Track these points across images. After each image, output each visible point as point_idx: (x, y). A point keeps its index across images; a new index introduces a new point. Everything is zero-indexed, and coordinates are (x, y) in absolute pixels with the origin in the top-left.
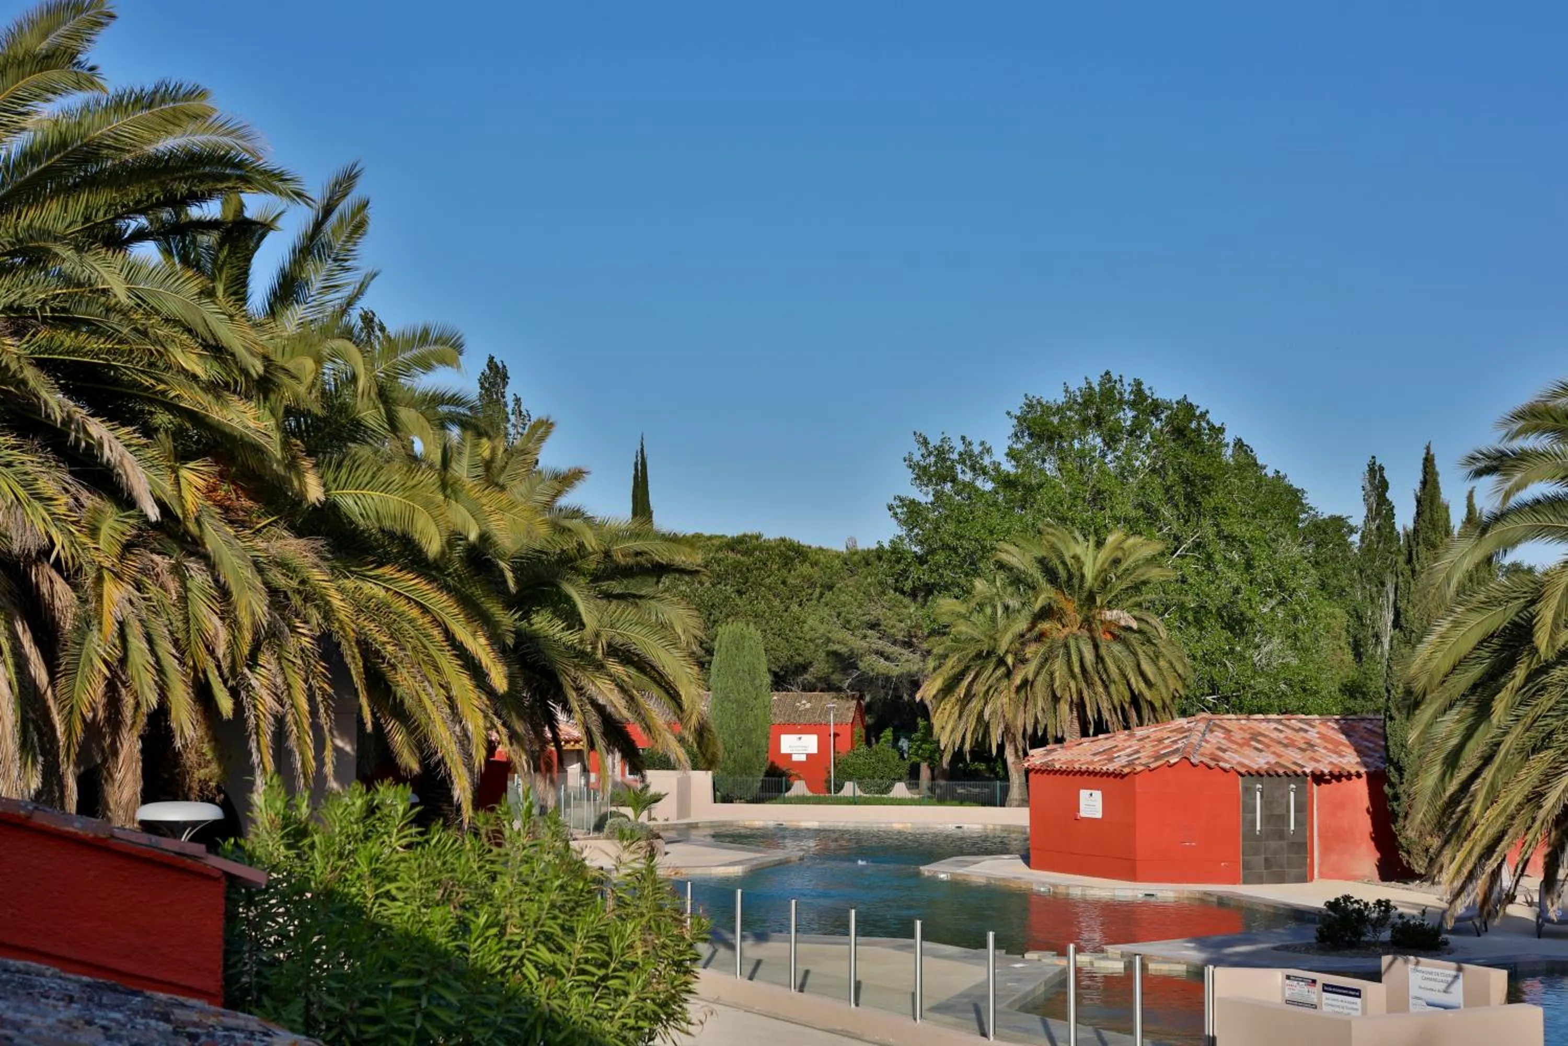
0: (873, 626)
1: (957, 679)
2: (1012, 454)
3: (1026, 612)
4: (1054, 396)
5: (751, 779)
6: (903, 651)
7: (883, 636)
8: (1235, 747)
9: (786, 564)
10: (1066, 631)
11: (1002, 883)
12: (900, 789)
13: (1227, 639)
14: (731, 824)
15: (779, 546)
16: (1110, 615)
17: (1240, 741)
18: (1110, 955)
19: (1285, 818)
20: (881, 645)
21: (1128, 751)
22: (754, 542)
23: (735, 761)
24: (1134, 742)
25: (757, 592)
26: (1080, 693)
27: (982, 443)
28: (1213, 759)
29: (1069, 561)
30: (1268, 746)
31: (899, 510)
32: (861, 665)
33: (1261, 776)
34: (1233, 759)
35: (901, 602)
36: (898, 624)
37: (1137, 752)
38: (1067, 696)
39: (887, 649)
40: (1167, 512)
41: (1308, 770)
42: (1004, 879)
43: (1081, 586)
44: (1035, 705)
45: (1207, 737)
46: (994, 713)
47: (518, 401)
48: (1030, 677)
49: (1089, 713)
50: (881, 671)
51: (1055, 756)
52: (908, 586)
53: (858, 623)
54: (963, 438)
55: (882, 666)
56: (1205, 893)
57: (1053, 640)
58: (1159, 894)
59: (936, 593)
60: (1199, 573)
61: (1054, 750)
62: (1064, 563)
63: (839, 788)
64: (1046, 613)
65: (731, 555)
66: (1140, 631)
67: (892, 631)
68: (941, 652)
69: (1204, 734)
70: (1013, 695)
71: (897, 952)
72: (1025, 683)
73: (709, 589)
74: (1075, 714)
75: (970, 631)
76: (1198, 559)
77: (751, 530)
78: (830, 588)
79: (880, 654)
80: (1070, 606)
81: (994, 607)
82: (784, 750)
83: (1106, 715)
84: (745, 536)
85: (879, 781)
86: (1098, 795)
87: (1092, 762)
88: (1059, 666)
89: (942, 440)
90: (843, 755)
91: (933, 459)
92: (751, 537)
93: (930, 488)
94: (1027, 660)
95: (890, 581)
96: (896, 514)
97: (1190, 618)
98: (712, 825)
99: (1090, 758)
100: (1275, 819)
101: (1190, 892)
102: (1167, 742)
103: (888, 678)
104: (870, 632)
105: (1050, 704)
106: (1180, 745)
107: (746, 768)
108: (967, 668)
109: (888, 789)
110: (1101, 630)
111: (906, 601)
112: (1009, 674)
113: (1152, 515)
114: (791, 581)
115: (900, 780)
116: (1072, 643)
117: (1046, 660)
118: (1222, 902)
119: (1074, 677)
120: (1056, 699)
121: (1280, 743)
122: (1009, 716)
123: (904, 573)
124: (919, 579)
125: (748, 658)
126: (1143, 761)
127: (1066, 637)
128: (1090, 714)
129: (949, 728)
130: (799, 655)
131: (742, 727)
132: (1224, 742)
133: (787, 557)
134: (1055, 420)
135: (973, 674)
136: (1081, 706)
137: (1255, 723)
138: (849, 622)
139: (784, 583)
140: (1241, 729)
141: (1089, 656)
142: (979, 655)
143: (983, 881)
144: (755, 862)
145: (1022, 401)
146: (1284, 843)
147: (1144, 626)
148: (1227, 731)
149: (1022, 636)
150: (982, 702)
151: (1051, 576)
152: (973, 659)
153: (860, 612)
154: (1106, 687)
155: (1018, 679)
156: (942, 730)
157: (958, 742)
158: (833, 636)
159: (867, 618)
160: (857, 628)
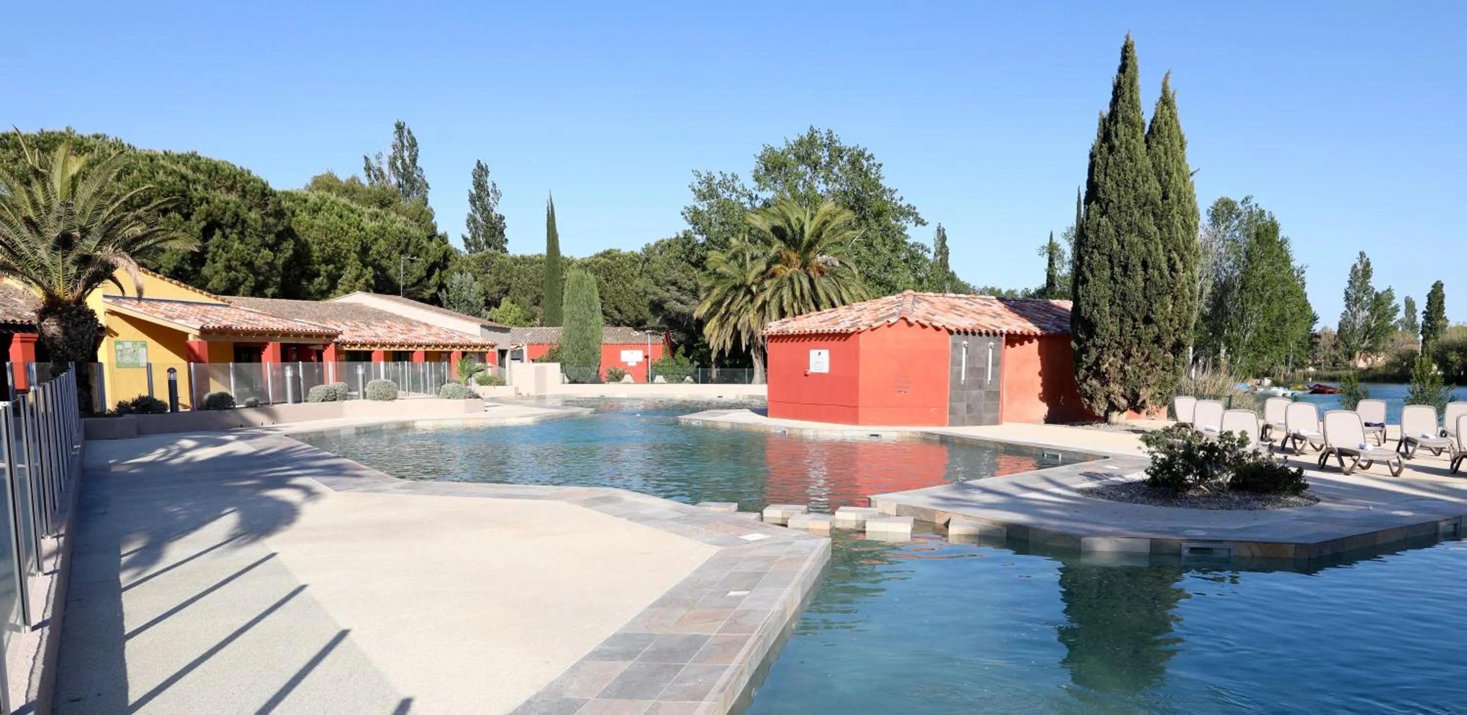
0: (674, 284)
1: (719, 303)
3: (764, 259)
4: (780, 146)
7: (679, 289)
8: (940, 313)
10: (790, 270)
11: (744, 426)
16: (820, 259)
17: (943, 310)
19: (982, 371)
20: (678, 295)
24: (853, 312)
28: (925, 320)
29: (794, 225)
30: (966, 314)
31: (688, 215)
32: (666, 307)
33: (967, 333)
34: (941, 320)
35: (690, 269)
36: (689, 281)
37: (858, 318)
39: (681, 297)
41: (1004, 331)
42: (746, 424)
43: (801, 241)
45: (917, 306)
46: (744, 324)
47: (494, 185)
48: (768, 299)
50: (678, 310)
51: (788, 325)
52: (694, 258)
53: (664, 282)
55: (679, 307)
57: (782, 276)
58: (883, 435)
61: (788, 322)
62: (791, 227)
63: (653, 377)
64: (777, 259)
67: (685, 286)
69: (913, 304)
70: (756, 312)
72: (765, 303)
75: (728, 272)
79: (678, 300)
80: (793, 255)
81: (744, 256)
82: (623, 360)
85: (678, 376)
86: (825, 353)
87: (821, 327)
88: (786, 293)
90: (656, 361)
93: (705, 202)
94: (765, 289)
96: (686, 217)
98: (556, 396)
99: (818, 324)
100: (977, 371)
101: (913, 433)
102: (882, 310)
104: (671, 288)
106: (895, 311)
107: (587, 363)
108: (726, 295)
110: (814, 269)
112: (753, 299)
115: (690, 375)
116: (795, 278)
117: (778, 288)
119: (796, 298)
121: (974, 312)
122: (753, 327)
123: (692, 252)
125: (586, 293)
126: (865, 323)
127: (791, 274)
129: (715, 336)
131: (584, 337)
132: (931, 309)
134: (781, 159)
135: (730, 298)
140: (941, 302)
141: (806, 285)
142: (735, 286)
143: (728, 426)
145: (761, 148)
146: (983, 392)
148: (931, 303)
149: (762, 273)
150: (737, 317)
151: (782, 236)
152: (730, 290)
155: (759, 302)
156: (711, 336)
157: (721, 345)
158: (649, 290)
159: (669, 278)
160: (664, 285)
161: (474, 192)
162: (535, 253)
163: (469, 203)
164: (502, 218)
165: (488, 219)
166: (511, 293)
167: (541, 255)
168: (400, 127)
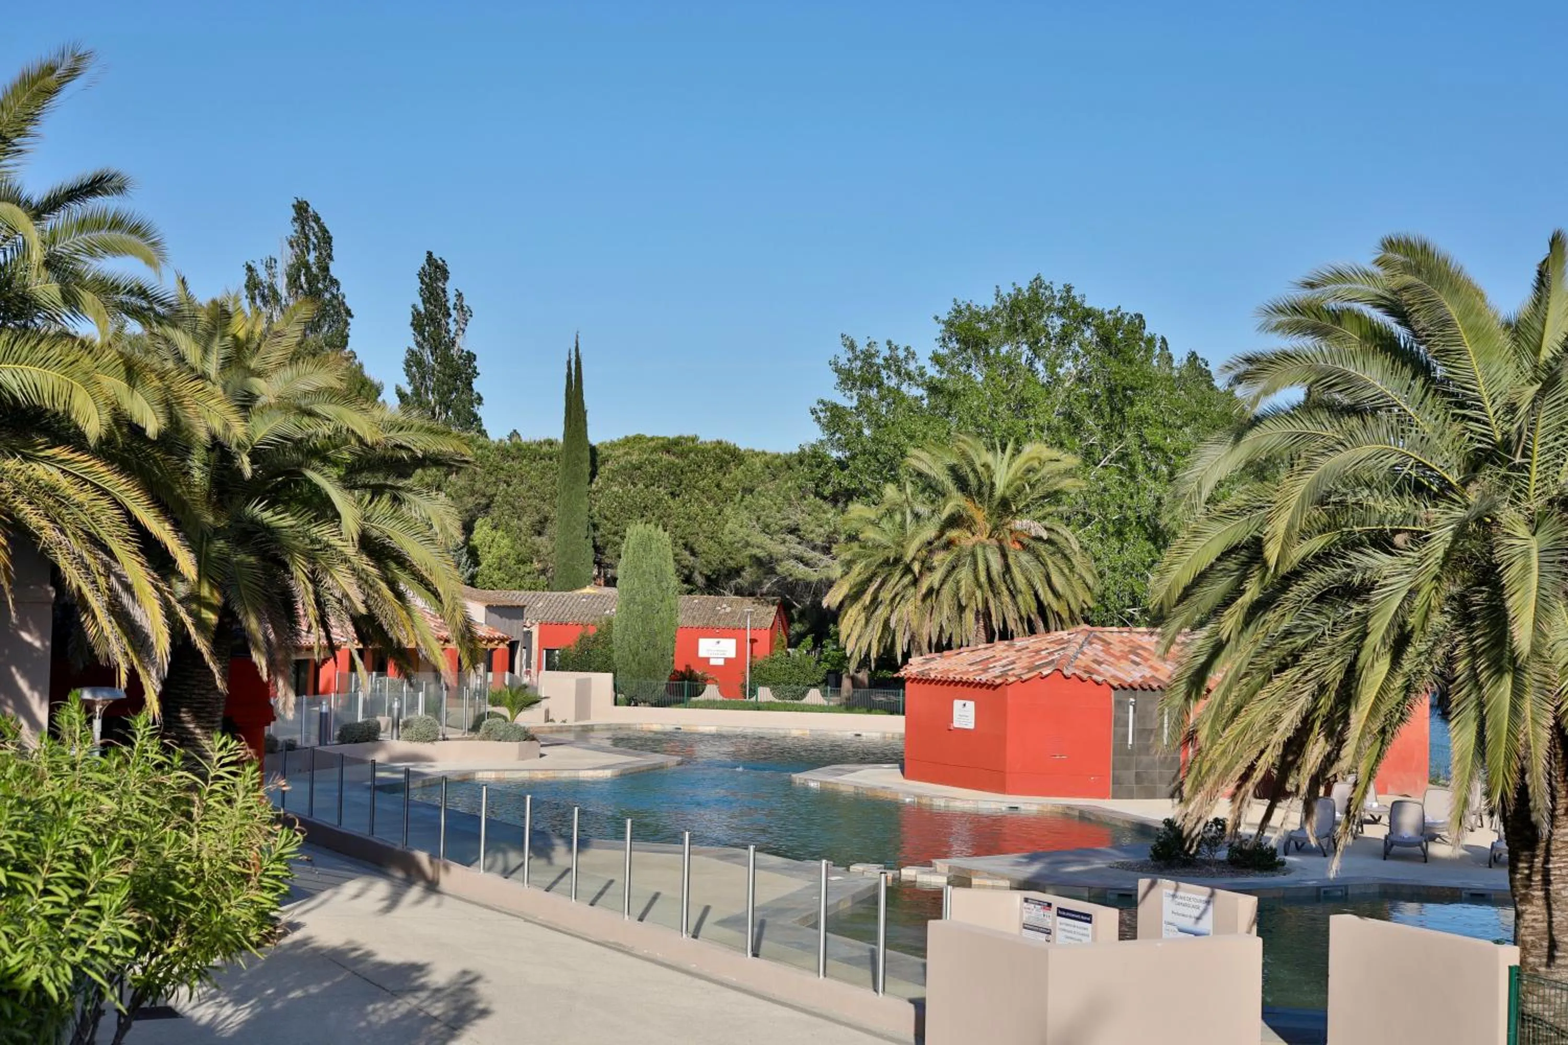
0: (793, 531)
1: (863, 585)
2: (937, 359)
3: (935, 520)
4: (985, 301)
5: (654, 682)
6: (822, 557)
7: (802, 540)
8: (1112, 659)
9: (721, 467)
10: (974, 539)
11: (869, 792)
12: (814, 696)
13: (1149, 552)
14: (628, 727)
15: (714, 448)
16: (1020, 524)
17: (1119, 654)
18: (938, 869)
19: (1158, 733)
20: (800, 550)
21: (1004, 662)
22: (690, 444)
23: (639, 664)
24: (1012, 652)
25: (691, 495)
26: (986, 602)
27: (907, 349)
28: (1086, 672)
29: (980, 469)
30: (1146, 660)
31: (822, 415)
32: (779, 569)
33: (1135, 689)
34: (1107, 672)
35: (820, 507)
36: (817, 530)
37: (1014, 663)
38: (973, 604)
39: (805, 554)
40: (1090, 422)
42: (872, 789)
43: (991, 495)
44: (941, 614)
45: (1085, 649)
46: (900, 620)
47: (459, 296)
48: (936, 586)
49: (994, 623)
50: (800, 576)
51: (933, 665)
52: (828, 490)
53: (777, 528)
54: (889, 343)
55: (800, 571)
56: (1069, 807)
57: (961, 548)
58: (1022, 807)
59: (855, 498)
60: (1122, 484)
61: (933, 659)
62: (974, 471)
63: (753, 692)
64: (954, 521)
65: (665, 456)
66: (1050, 541)
67: (811, 536)
68: (848, 557)
69: (1082, 646)
70: (919, 603)
71: (721, 862)
72: (930, 591)
73: (642, 491)
74: (982, 623)
75: (878, 537)
76: (1121, 471)
77: (687, 433)
78: (751, 491)
79: (800, 559)
80: (980, 515)
81: (903, 514)
82: (702, 653)
83: (1011, 625)
84: (680, 437)
85: (795, 687)
86: (971, 705)
87: (967, 672)
88: (965, 575)
89: (869, 345)
90: (759, 661)
91: (859, 363)
92: (687, 439)
93: (854, 393)
94: (934, 568)
95: (811, 485)
96: (818, 419)
97: (1111, 529)
98: (608, 728)
99: (965, 668)
100: (1148, 733)
101: (1053, 805)
102: (1043, 653)
103: (808, 585)
104: (789, 537)
105: (955, 612)
106: (1056, 656)
107: (651, 671)
108: (870, 580)
109: (804, 694)
110: (1009, 540)
111: (827, 506)
112: (915, 582)
113: (1075, 424)
114: (725, 484)
115: (815, 686)
116: (979, 551)
117: (953, 568)
118: (1084, 817)
119: (980, 586)
120: (961, 609)
122: (914, 624)
123: (825, 478)
124: (840, 484)
125: (654, 561)
126: (1017, 672)
127: (974, 546)
128: (996, 624)
129: (855, 635)
130: (731, 558)
131: (648, 629)
132: (1101, 654)
133: (723, 460)
134: (983, 326)
135: (879, 580)
136: (987, 615)
137: (1138, 636)
138: (768, 526)
139: (718, 486)
140: (1121, 642)
141: (996, 566)
142: (886, 562)
143: (852, 790)
144: (627, 766)
145: (950, 306)
146: (1156, 759)
147: (1054, 537)
148: (1107, 643)
149: (930, 543)
150: (889, 609)
151: (962, 483)
152: (880, 565)
153: (778, 515)
154: (1013, 597)
155: (924, 587)
156: (848, 636)
157: (864, 650)
158: (752, 540)
159: (786, 522)
160: (776, 532)
161: (421, 308)
162: (541, 436)
163: (411, 330)
164: (471, 357)
165: (446, 360)
166: (496, 513)
167: (551, 443)
168: (301, 209)
